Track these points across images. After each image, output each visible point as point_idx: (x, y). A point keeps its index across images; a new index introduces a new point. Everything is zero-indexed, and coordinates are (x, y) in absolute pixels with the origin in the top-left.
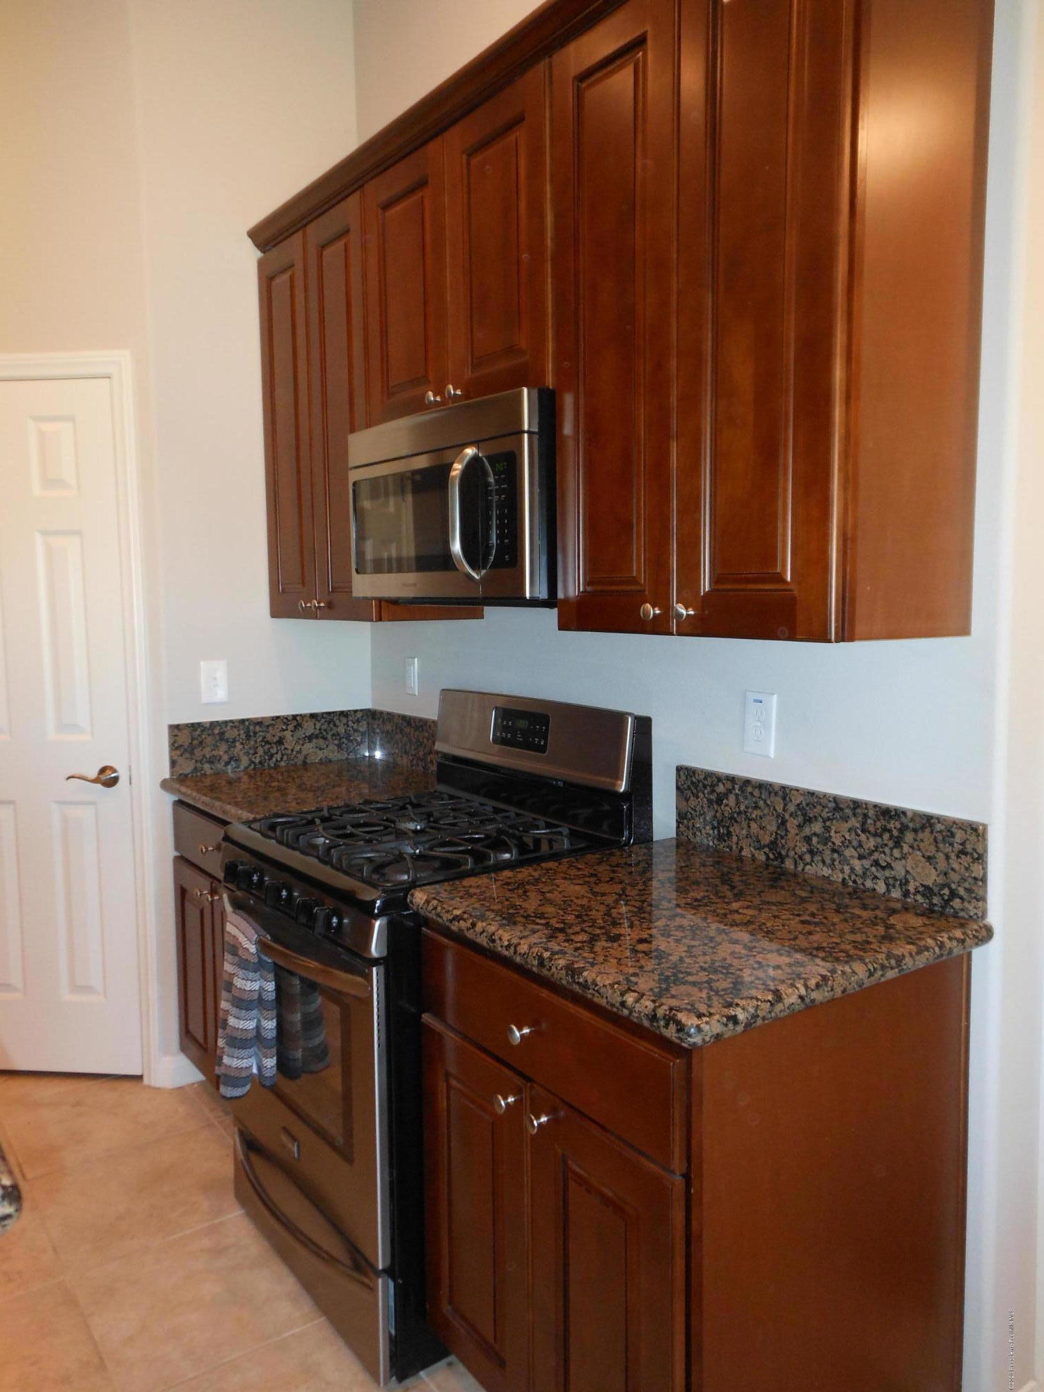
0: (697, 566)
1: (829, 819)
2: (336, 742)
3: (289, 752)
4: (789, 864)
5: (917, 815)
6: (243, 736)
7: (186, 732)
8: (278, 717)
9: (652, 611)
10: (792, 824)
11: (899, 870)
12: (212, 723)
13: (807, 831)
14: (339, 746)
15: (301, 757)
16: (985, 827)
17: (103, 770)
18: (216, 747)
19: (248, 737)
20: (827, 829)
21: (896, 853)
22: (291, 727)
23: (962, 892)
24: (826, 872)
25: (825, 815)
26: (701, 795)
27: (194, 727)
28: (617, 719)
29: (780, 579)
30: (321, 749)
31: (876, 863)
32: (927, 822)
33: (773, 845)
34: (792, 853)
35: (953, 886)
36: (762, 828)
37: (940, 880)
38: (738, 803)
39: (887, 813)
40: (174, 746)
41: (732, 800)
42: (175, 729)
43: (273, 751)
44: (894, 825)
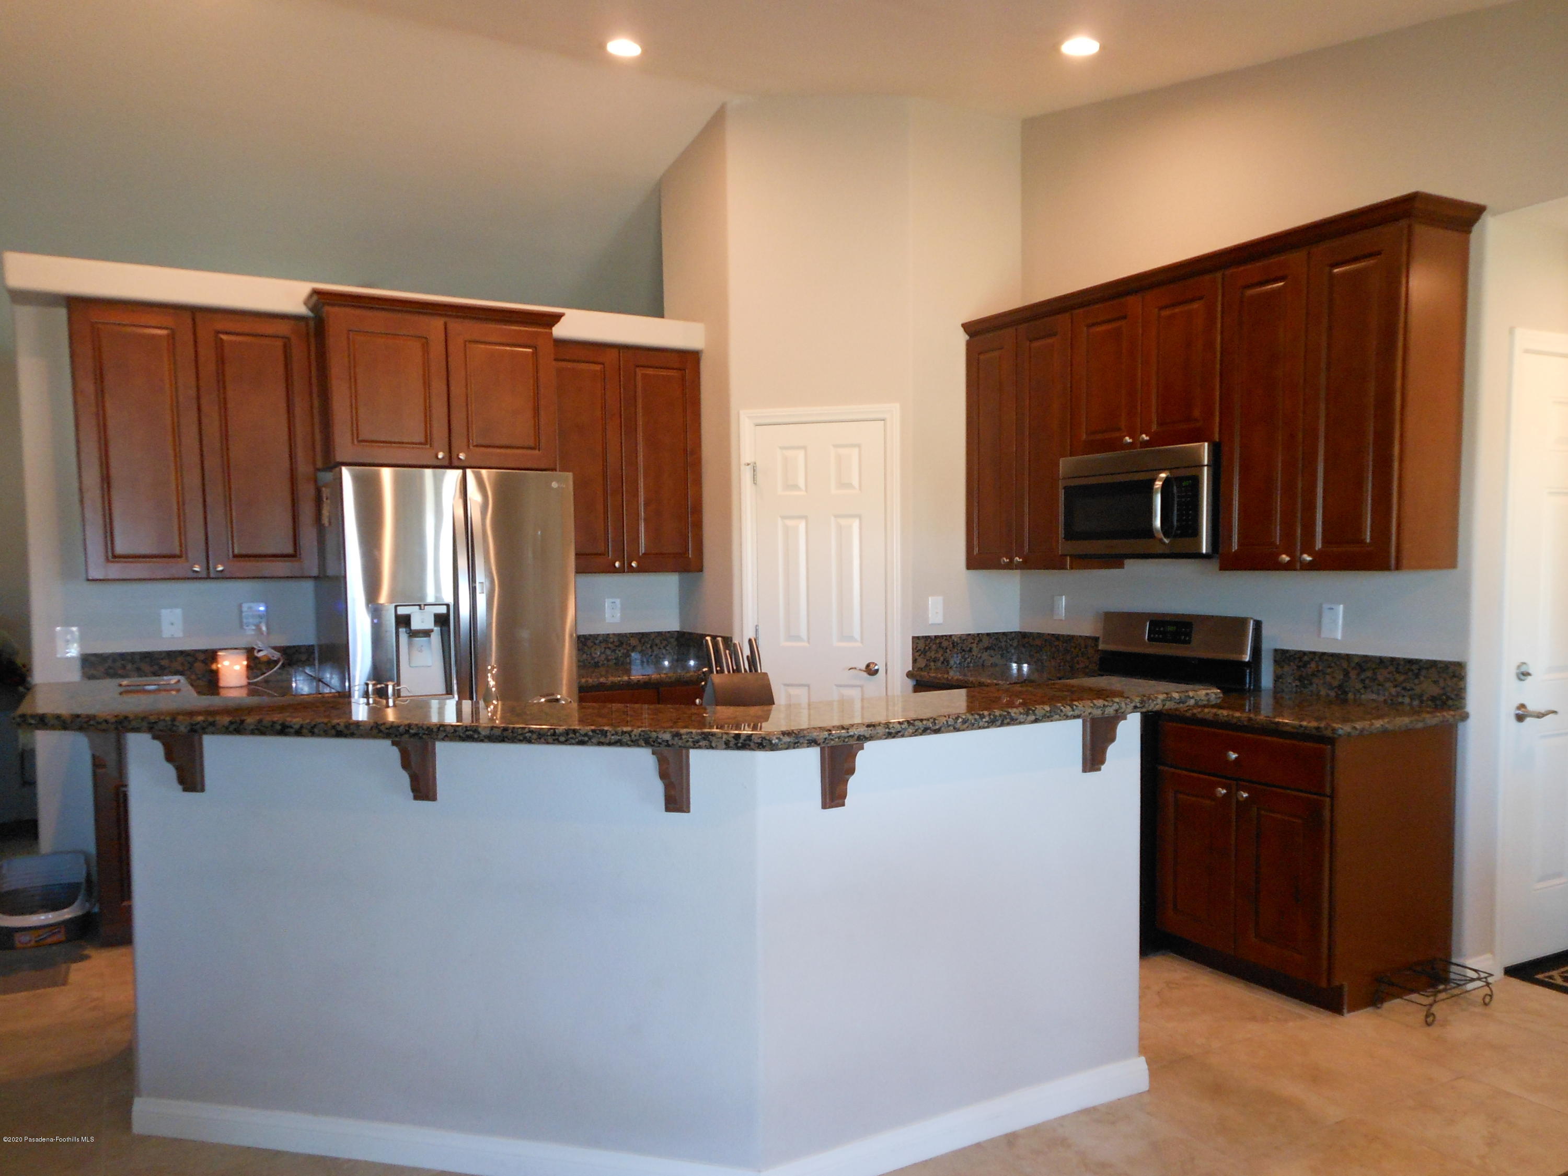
0: (1313, 536)
1: (1376, 668)
2: (1000, 653)
3: (975, 657)
4: (1350, 696)
5: (1428, 661)
6: (951, 646)
7: (923, 641)
8: (969, 634)
9: (1285, 558)
10: (1353, 674)
11: (1418, 690)
12: (935, 636)
13: (1363, 677)
14: (1002, 656)
15: (981, 661)
16: (1466, 663)
17: (868, 666)
18: (937, 652)
19: (954, 647)
20: (1375, 673)
21: (1416, 681)
22: (976, 642)
23: (1453, 696)
24: (1374, 696)
25: (1374, 666)
26: (1292, 664)
27: (926, 638)
28: (1243, 622)
29: (1362, 542)
30: (992, 657)
31: (1404, 689)
32: (1433, 664)
33: (1340, 687)
34: (1352, 689)
35: (1449, 694)
36: (1333, 678)
37: (1441, 692)
38: (1317, 666)
39: (1411, 662)
40: (915, 649)
41: (1313, 665)
42: (916, 639)
43: (967, 656)
44: (1415, 667)
